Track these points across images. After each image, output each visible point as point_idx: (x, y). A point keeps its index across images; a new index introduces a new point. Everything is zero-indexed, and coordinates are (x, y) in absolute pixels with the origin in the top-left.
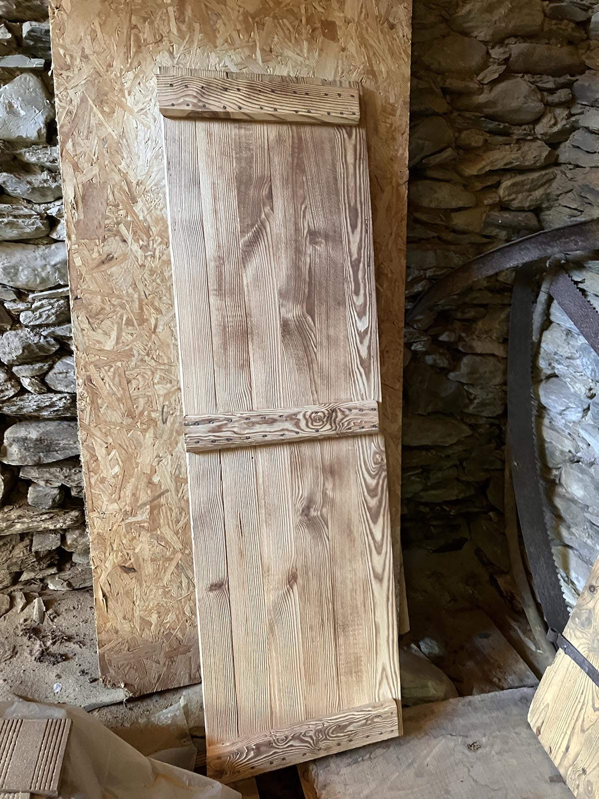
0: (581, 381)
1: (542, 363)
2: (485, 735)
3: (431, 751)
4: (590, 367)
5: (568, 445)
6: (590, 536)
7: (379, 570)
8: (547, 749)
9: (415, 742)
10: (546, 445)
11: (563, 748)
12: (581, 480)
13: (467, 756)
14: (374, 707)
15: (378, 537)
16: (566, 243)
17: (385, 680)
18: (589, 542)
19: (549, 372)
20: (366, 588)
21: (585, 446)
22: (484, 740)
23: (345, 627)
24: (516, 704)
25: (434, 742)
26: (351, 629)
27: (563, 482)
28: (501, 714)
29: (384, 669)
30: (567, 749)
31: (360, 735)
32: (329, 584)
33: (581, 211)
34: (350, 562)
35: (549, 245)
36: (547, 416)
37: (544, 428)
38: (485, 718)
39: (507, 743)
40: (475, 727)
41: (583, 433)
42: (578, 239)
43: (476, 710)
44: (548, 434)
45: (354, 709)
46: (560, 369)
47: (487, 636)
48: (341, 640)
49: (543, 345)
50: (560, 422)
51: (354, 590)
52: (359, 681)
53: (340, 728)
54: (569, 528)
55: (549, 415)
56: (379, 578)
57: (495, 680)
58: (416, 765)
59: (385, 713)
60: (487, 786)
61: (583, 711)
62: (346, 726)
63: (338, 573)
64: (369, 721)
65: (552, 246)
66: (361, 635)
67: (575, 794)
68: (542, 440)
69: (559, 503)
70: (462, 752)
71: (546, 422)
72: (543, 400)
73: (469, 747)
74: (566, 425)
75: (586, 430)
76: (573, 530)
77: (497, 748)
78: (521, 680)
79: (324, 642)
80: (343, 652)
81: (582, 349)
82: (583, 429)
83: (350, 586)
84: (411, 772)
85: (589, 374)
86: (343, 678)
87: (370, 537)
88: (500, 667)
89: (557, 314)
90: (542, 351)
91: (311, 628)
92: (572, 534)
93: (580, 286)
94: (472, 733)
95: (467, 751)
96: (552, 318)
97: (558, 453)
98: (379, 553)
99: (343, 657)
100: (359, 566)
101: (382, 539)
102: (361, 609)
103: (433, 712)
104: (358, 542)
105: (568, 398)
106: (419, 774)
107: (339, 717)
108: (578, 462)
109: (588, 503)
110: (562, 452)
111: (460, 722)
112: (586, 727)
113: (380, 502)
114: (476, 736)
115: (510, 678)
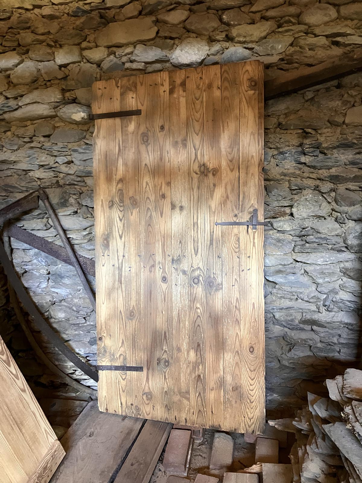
0: (42, 268)
1: (18, 269)
2: (91, 428)
3: (79, 450)
4: (44, 261)
5: (48, 298)
6: (75, 330)
7: (22, 387)
8: (114, 413)
9: (71, 453)
10: (37, 304)
11: (120, 405)
12: (61, 309)
13: (92, 439)
14: (51, 449)
15: (14, 372)
16: (14, 211)
17: (49, 436)
18: (76, 333)
19: (22, 272)
20: (21, 399)
21: (56, 295)
22: (92, 430)
23: (22, 424)
24: (91, 410)
25: (77, 447)
26: (24, 422)
27: (52, 315)
28: (89, 418)
29: (46, 431)
30: (121, 404)
31: (53, 465)
32: (6, 408)
33: (8, 196)
34: (9, 391)
35: (6, 214)
36: (30, 292)
37: (32, 297)
38: (86, 423)
39: (100, 424)
40: (86, 429)
41: (53, 290)
42: (18, 208)
43: (80, 424)
44: (36, 299)
45: (44, 457)
46: (27, 268)
47: (54, 404)
48: (24, 431)
49: (14, 261)
50: (39, 291)
51: (17, 403)
52: (39, 443)
53: (45, 468)
54: (65, 333)
55: (31, 291)
56: (24, 391)
57: (73, 414)
58: (79, 458)
59: (57, 447)
60: (107, 440)
61: (120, 385)
62: (47, 466)
63: (7, 400)
64: (53, 457)
65: (8, 214)
66: (29, 422)
67: (133, 416)
68: (34, 303)
69: (55, 326)
70: (90, 440)
71: (31, 294)
72: (26, 285)
73: (90, 436)
74: (42, 291)
75: (54, 287)
76: (67, 332)
77: (98, 428)
78: (82, 407)
79: (17, 436)
80: (27, 435)
81: (36, 255)
82: (52, 288)
83: (14, 402)
84: (79, 461)
85: (44, 264)
86: (33, 447)
87: (11, 374)
88: (70, 410)
89: (15, 244)
90: (14, 264)
91: (9, 434)
92: (67, 334)
93: (23, 228)
94: (86, 432)
95: (90, 438)
96: (13, 247)
97: (45, 304)
98: (18, 379)
99: (28, 437)
100: (13, 391)
101: (17, 372)
102: (24, 410)
103: (66, 438)
104: (8, 380)
105: (39, 278)
106: (83, 460)
107: (43, 464)
108: (55, 303)
109: (69, 317)
110: (46, 303)
111: (79, 432)
112: (124, 389)
113: (7, 355)
114: (88, 431)
115: (77, 410)
